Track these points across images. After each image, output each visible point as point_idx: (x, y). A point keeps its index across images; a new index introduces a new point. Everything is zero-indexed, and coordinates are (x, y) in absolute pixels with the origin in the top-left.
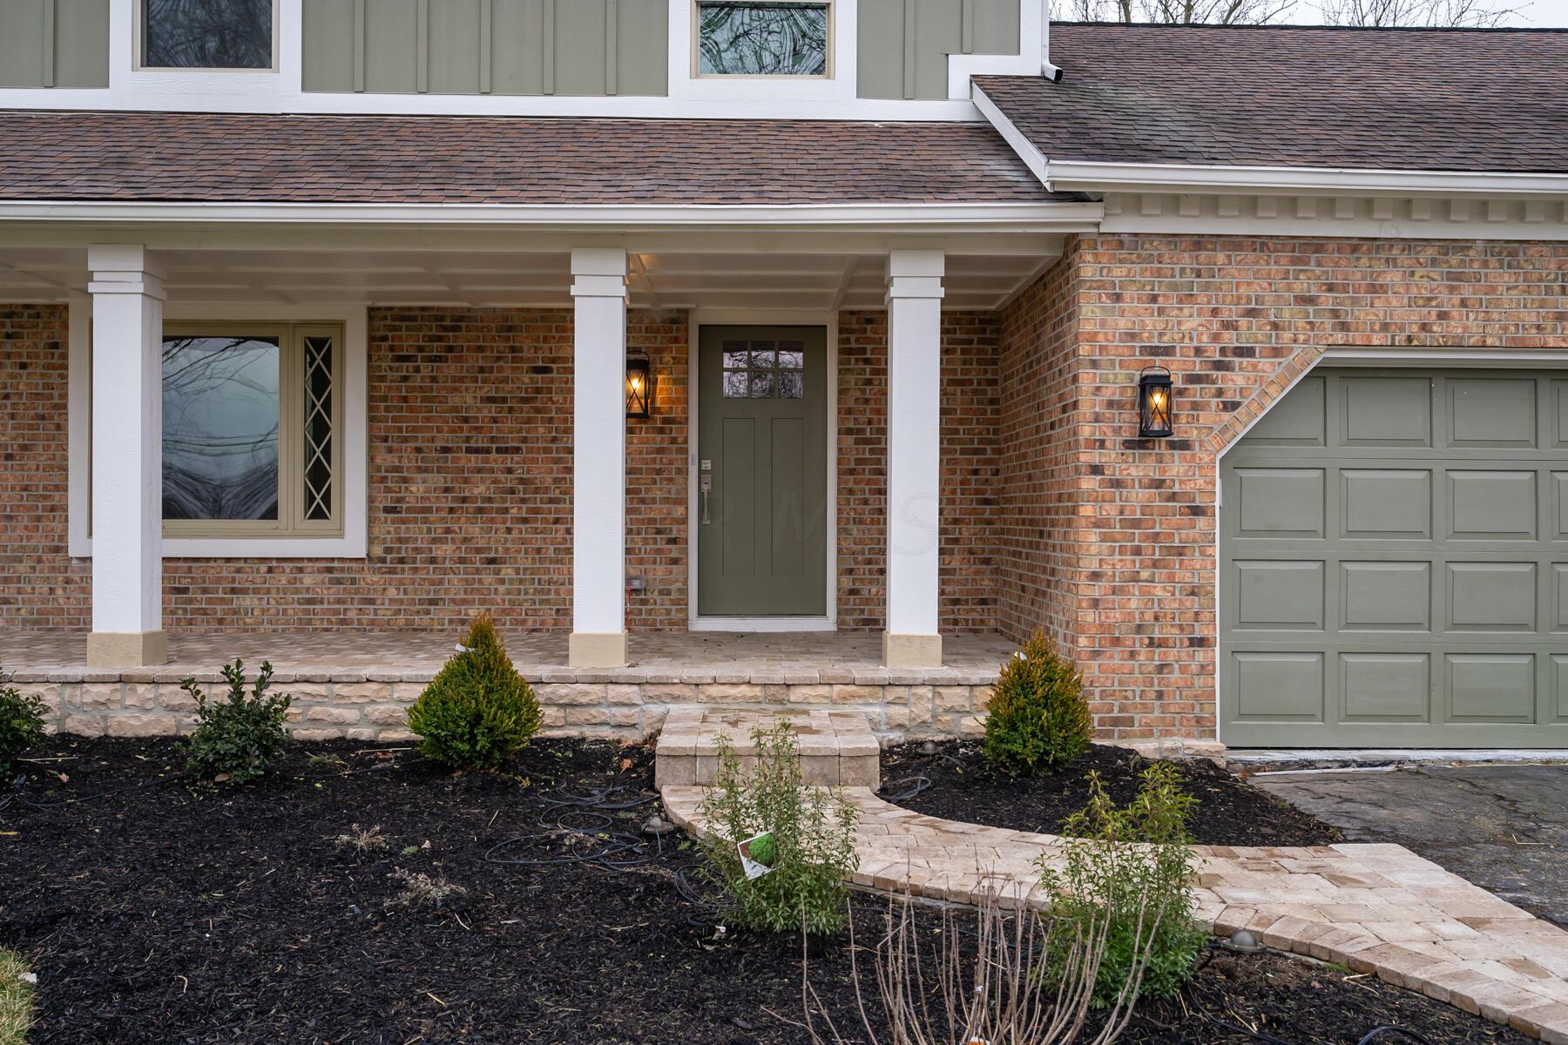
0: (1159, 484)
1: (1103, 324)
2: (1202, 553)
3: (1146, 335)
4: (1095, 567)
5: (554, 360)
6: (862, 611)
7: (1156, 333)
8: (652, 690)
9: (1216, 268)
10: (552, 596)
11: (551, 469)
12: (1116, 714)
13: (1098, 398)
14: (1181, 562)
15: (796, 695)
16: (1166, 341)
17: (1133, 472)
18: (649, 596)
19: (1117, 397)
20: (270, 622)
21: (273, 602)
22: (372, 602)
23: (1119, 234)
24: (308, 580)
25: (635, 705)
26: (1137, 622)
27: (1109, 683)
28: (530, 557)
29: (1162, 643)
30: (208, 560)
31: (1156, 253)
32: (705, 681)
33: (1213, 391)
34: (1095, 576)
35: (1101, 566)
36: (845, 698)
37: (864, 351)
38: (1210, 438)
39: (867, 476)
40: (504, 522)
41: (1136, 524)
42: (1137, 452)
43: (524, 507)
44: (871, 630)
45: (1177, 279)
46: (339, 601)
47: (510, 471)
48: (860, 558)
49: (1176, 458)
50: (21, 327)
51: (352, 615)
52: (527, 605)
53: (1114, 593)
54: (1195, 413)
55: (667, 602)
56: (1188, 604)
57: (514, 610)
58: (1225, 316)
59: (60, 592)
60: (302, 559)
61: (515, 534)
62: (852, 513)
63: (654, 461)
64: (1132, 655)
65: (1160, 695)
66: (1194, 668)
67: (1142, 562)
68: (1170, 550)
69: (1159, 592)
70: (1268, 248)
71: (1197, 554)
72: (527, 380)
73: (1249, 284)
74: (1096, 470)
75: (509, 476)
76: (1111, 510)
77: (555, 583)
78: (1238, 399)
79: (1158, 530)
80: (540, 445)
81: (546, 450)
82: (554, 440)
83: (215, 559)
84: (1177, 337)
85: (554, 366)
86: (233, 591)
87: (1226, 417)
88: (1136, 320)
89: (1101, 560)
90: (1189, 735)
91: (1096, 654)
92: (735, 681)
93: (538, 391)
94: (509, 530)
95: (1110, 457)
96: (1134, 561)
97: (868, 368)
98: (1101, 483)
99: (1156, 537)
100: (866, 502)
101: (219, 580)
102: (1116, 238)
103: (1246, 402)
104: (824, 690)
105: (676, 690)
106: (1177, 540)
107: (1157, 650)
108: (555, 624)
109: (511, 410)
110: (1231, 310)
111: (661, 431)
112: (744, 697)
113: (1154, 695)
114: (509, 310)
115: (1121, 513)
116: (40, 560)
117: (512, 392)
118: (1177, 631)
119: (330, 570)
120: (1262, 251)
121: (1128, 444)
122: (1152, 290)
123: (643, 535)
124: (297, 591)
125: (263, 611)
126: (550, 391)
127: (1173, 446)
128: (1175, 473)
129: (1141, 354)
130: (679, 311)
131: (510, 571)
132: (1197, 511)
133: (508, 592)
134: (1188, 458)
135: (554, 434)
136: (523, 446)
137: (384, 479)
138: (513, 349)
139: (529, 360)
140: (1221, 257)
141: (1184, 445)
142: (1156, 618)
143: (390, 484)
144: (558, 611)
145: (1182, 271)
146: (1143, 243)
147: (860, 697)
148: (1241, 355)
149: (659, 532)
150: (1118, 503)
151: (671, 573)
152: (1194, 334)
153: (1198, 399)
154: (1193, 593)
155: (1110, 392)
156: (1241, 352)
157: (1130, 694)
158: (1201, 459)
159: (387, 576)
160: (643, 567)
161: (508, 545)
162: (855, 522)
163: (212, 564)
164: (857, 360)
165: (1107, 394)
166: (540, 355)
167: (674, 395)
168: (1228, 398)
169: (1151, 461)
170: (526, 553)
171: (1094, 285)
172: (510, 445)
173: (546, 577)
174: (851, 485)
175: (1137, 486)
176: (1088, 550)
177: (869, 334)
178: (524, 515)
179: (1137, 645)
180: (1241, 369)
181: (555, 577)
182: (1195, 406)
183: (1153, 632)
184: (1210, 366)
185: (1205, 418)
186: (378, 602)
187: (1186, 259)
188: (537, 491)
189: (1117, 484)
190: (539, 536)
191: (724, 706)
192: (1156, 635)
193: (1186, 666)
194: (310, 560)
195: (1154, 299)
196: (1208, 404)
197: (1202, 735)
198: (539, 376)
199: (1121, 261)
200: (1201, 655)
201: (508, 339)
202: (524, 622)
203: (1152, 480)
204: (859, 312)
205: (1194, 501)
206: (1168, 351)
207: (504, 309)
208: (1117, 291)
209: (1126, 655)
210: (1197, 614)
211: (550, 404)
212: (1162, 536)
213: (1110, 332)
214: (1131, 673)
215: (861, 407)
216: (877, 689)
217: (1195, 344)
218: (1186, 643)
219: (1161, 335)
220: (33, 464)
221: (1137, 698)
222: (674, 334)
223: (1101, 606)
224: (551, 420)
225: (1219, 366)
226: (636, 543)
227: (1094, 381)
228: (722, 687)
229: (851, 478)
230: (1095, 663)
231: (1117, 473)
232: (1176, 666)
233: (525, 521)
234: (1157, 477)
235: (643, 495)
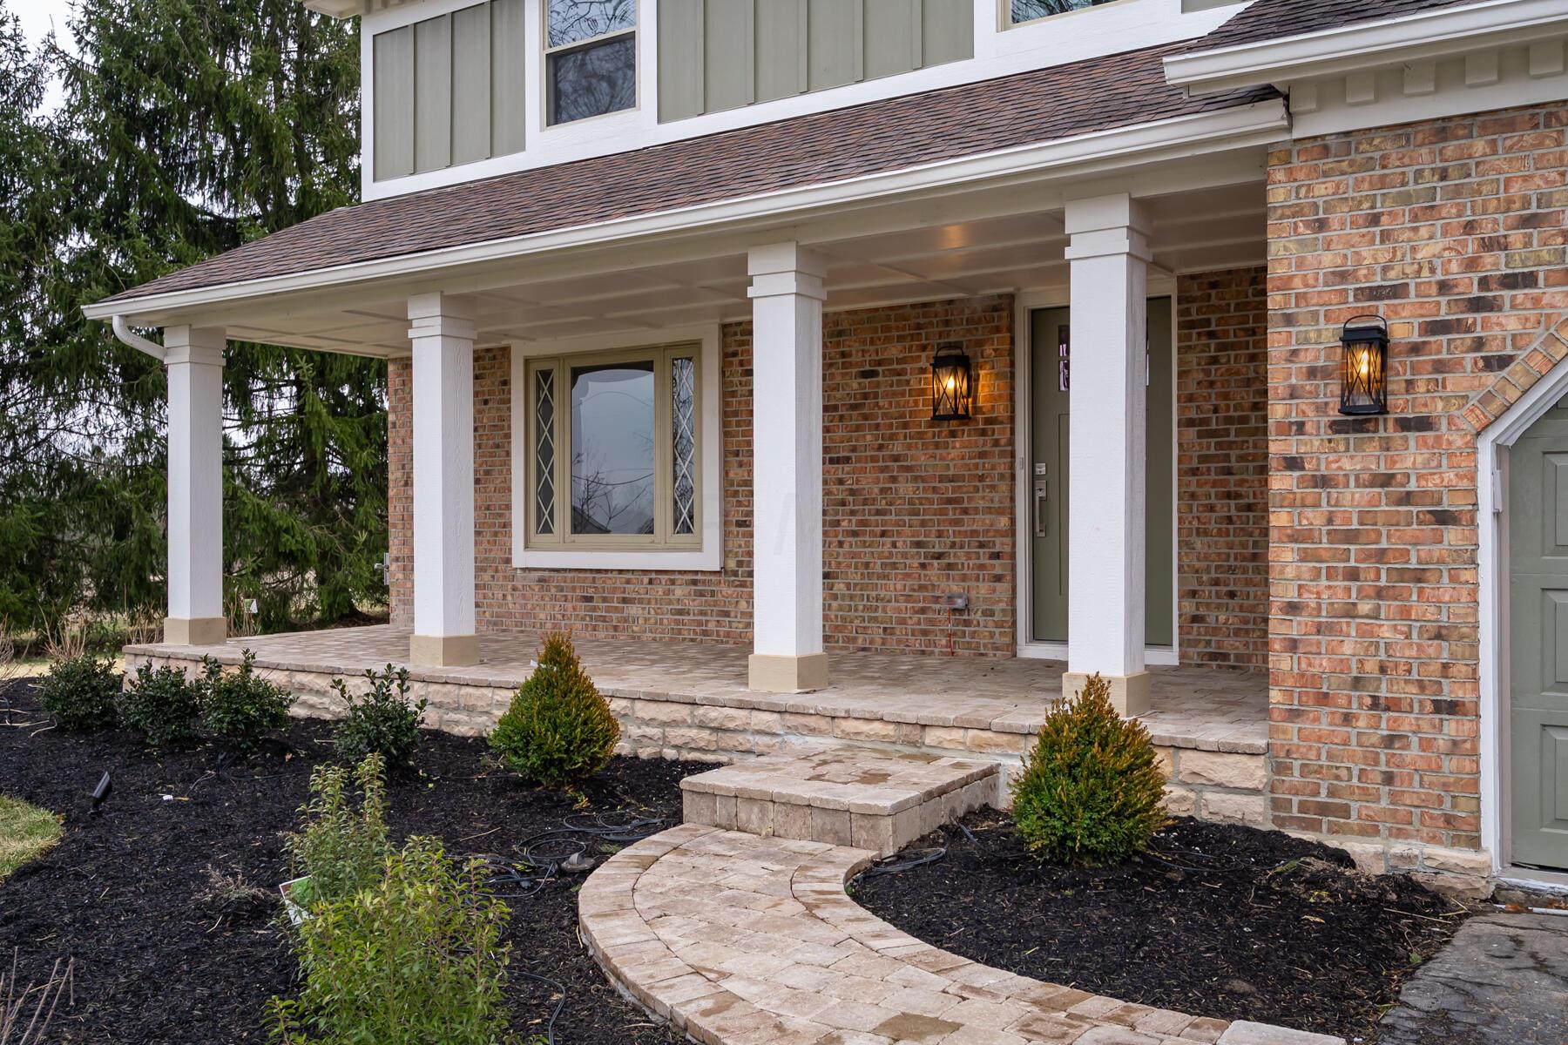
0: (1386, 480)
1: (1300, 264)
2: (1454, 579)
3: (1363, 272)
4: (1292, 595)
5: (880, 363)
6: (1208, 643)
7: (1378, 268)
8: (792, 720)
9: (1472, 163)
10: (879, 614)
11: (878, 478)
12: (1323, 797)
13: (1294, 366)
14: (1421, 591)
15: (932, 737)
16: (1393, 278)
17: (1347, 465)
18: (972, 616)
19: (1321, 363)
20: (651, 631)
21: (652, 611)
22: (727, 614)
23: (1323, 137)
24: (679, 592)
25: (774, 735)
26: (1355, 673)
27: (1312, 754)
28: (859, 571)
29: (1392, 705)
30: (606, 571)
31: (1377, 155)
32: (838, 714)
33: (1469, 342)
34: (1293, 608)
35: (1300, 595)
36: (980, 746)
37: (1208, 322)
38: (1464, 411)
39: (1213, 477)
40: (836, 536)
41: (1351, 537)
42: (1352, 436)
43: (854, 519)
44: (1219, 667)
45: (1411, 187)
46: (702, 613)
47: (841, 482)
48: (1205, 578)
49: (1412, 443)
50: (485, 369)
51: (712, 626)
52: (857, 623)
53: (1319, 632)
54: (1440, 377)
55: (991, 624)
56: (1431, 651)
57: (845, 627)
58: (1487, 232)
59: (509, 598)
60: (673, 572)
61: (846, 548)
62: (1195, 523)
63: (976, 466)
64: (1347, 719)
65: (1389, 779)
66: (1442, 743)
67: (1360, 590)
68: (1402, 574)
69: (1386, 633)
70: (1559, 120)
71: (1446, 579)
72: (855, 386)
73: (1526, 179)
74: (1293, 463)
75: (841, 487)
76: (1314, 518)
77: (882, 600)
78: (1509, 351)
79: (1384, 545)
80: (868, 454)
81: (874, 459)
82: (880, 447)
83: (612, 571)
84: (1408, 270)
85: (880, 369)
86: (625, 600)
87: (1490, 379)
88: (1349, 252)
89: (1300, 587)
90: (1433, 839)
91: (1294, 715)
92: (867, 716)
93: (865, 396)
94: (841, 544)
95: (1313, 445)
96: (1349, 589)
97: (1213, 343)
98: (1300, 480)
99: (1381, 555)
100: (1212, 509)
101: (614, 590)
102: (1319, 142)
103: (1522, 354)
104: (957, 734)
105: (812, 722)
106: (1414, 560)
107: (1385, 715)
108: (883, 644)
109: (841, 418)
110: (1495, 221)
111: (983, 433)
112: (876, 735)
113: (1379, 778)
114: (839, 313)
115: (1330, 521)
116: (497, 571)
117: (841, 399)
118: (1415, 690)
119: (695, 582)
120: (1547, 125)
121: (1336, 427)
122: (1372, 207)
123: (966, 550)
124: (670, 602)
125: (646, 620)
126: (876, 395)
127: (1405, 425)
128: (1409, 463)
129: (1357, 300)
130: (1000, 296)
131: (842, 586)
132: (1444, 518)
133: (840, 608)
134: (1430, 442)
135: (880, 442)
136: (853, 455)
137: (736, 493)
138: (843, 355)
139: (857, 364)
140: (1479, 146)
141: (1424, 424)
142: (1383, 670)
143: (741, 499)
144: (885, 629)
145: (1419, 174)
146: (1359, 143)
147: (997, 746)
148: (1514, 286)
149: (982, 545)
150: (1325, 508)
151: (994, 591)
152: (1438, 263)
153: (1444, 356)
154: (1439, 636)
155: (1310, 355)
156: (1510, 282)
157: (1343, 773)
158: (1450, 443)
159: (739, 589)
160: (966, 584)
161: (840, 559)
162: (1198, 534)
163: (609, 575)
164: (1199, 334)
165: (1307, 359)
166: (867, 358)
167: (996, 393)
168: (1493, 350)
169: (1372, 449)
170: (856, 568)
171: (1288, 212)
172: (841, 455)
173: (874, 594)
174: (1193, 488)
175: (1352, 483)
176: (1282, 572)
177: (1214, 301)
178: (854, 528)
179: (1355, 705)
180: (1513, 307)
181: (883, 593)
182: (1440, 367)
183: (1378, 688)
184: (1462, 306)
185: (1455, 383)
186: (732, 614)
187: (1425, 157)
188: (865, 502)
189: (1324, 482)
190: (867, 550)
191: (859, 744)
192: (1383, 693)
193: (1429, 741)
194: (680, 572)
195: (1375, 220)
196: (1460, 362)
197: (1455, 842)
198: (867, 381)
199: (1326, 174)
200: (1452, 727)
201: (838, 344)
202: (854, 640)
203: (1375, 476)
204: (1200, 276)
205: (1440, 504)
206: (1398, 291)
207: (835, 314)
208: (1321, 215)
209: (1338, 719)
210: (1445, 666)
211: (876, 410)
212: (1391, 555)
213: (1310, 274)
214: (1346, 743)
215: (1204, 392)
216: (1018, 738)
217: (1439, 276)
218: (1429, 707)
219: (1385, 269)
220: (492, 487)
221: (1355, 780)
222: (996, 324)
223: (1301, 649)
224: (878, 426)
225: (1477, 305)
226: (959, 558)
227: (1288, 343)
228: (856, 723)
229: (1194, 479)
230: (1293, 727)
231: (1323, 467)
232: (1414, 740)
233: (855, 534)
234: (1382, 470)
235: (966, 505)
